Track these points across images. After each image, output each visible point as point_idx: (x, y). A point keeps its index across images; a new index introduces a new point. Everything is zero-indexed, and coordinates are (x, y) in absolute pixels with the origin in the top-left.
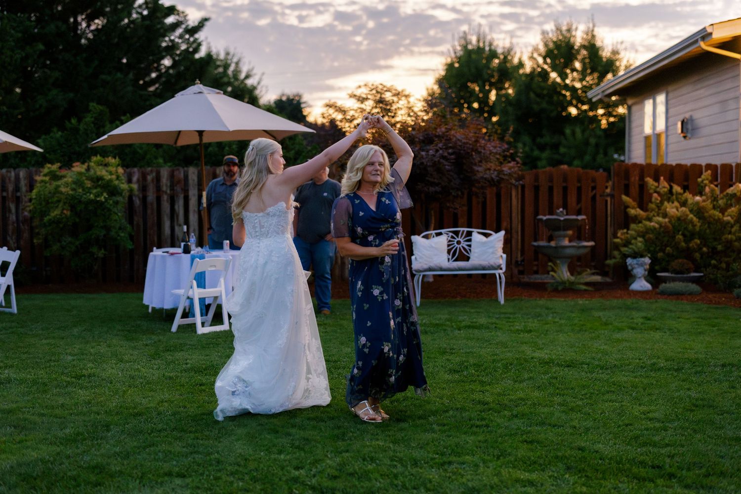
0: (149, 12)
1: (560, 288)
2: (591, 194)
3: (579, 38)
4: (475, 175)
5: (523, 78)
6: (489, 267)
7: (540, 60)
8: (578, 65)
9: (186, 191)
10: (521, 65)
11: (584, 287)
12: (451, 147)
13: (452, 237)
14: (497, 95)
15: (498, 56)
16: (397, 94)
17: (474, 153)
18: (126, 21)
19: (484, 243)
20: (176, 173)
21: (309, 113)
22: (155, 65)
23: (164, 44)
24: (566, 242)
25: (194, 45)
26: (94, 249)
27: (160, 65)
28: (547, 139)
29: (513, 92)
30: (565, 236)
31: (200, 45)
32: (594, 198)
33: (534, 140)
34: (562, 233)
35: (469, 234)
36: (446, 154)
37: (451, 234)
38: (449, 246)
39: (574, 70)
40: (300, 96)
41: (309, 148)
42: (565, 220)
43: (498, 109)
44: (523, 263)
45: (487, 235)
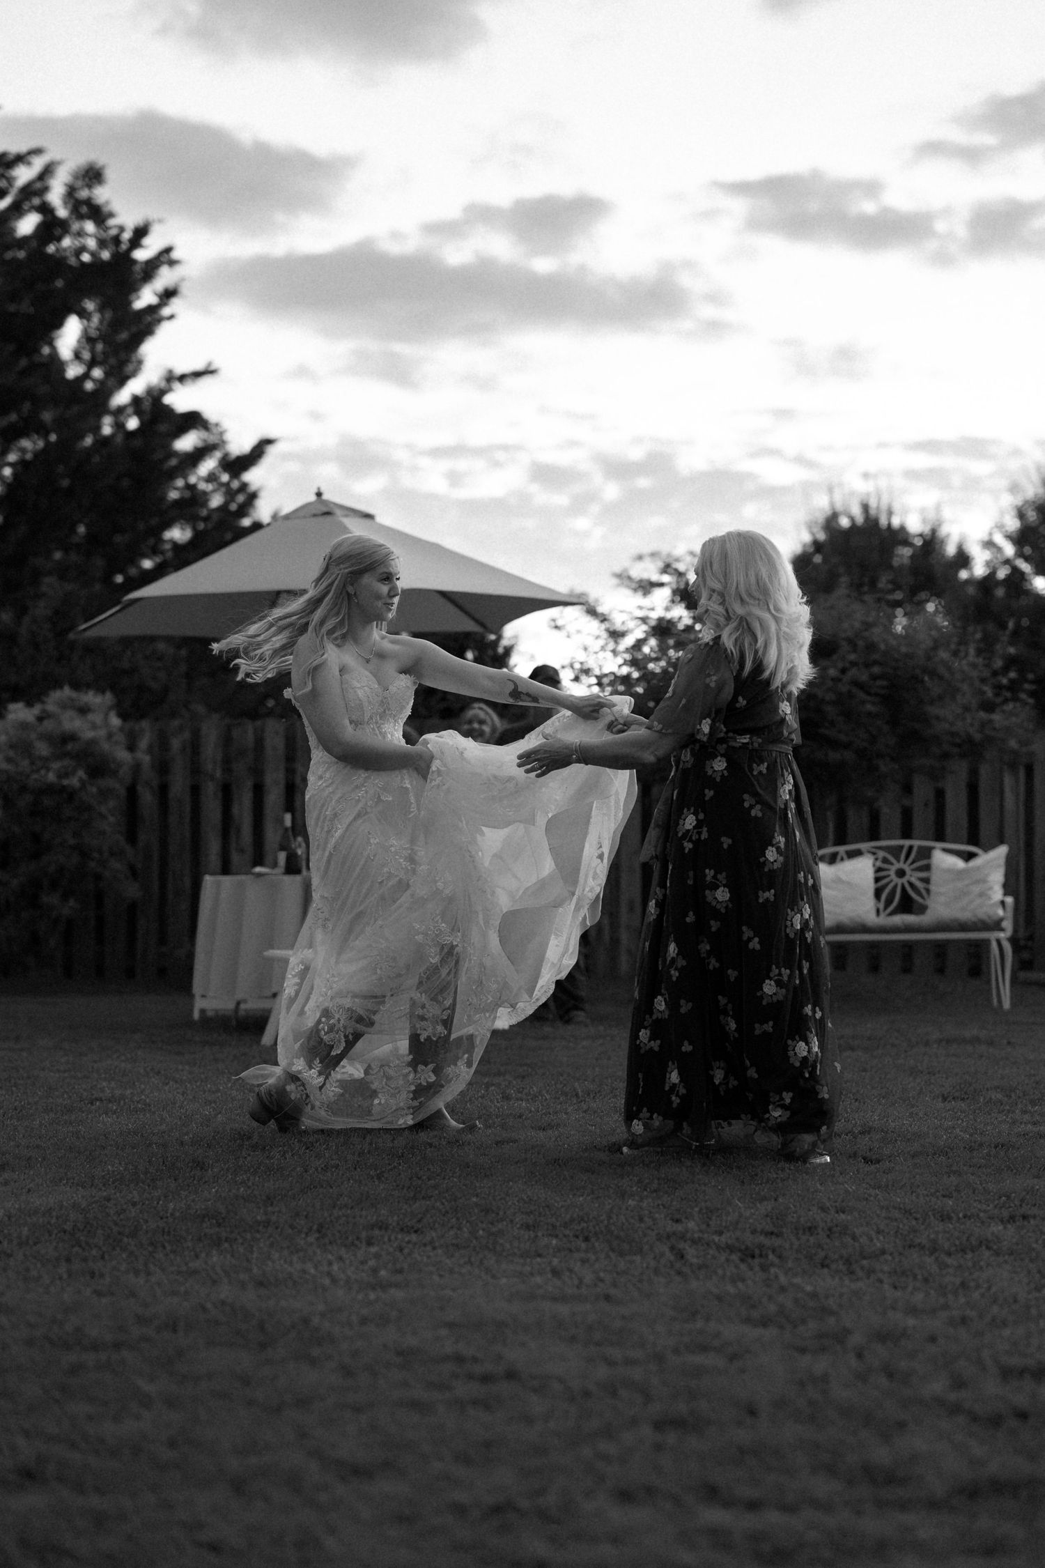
0: (142, 423)
5: (971, 590)
6: (975, 923)
7: (1009, 549)
9: (257, 772)
12: (875, 663)
13: (885, 860)
15: (910, 540)
17: (926, 678)
18: (88, 441)
19: (960, 874)
20: (236, 733)
22: (151, 541)
23: (173, 495)
25: (241, 498)
26: (50, 899)
27: (160, 540)
31: (253, 496)
35: (926, 853)
36: (864, 677)
37: (881, 854)
38: (877, 880)
44: (1030, 943)
45: (966, 856)
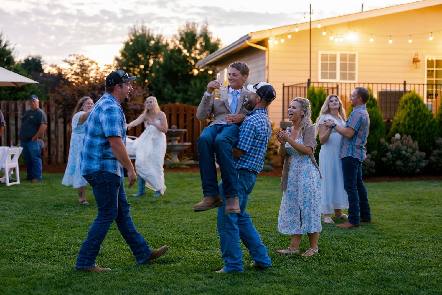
1: (173, 167)
2: (191, 118)
3: (199, 31)
4: (128, 107)
5: (169, 52)
7: (177, 42)
8: (198, 46)
10: (167, 45)
11: (185, 166)
14: (154, 61)
15: (154, 39)
16: (92, 62)
21: (45, 68)
24: (176, 143)
28: (181, 87)
29: (163, 60)
30: (175, 140)
32: (193, 120)
33: (174, 87)
34: (174, 138)
39: (196, 49)
40: (40, 58)
41: (39, 90)
42: (176, 131)
43: (154, 69)
45: (133, 139)
